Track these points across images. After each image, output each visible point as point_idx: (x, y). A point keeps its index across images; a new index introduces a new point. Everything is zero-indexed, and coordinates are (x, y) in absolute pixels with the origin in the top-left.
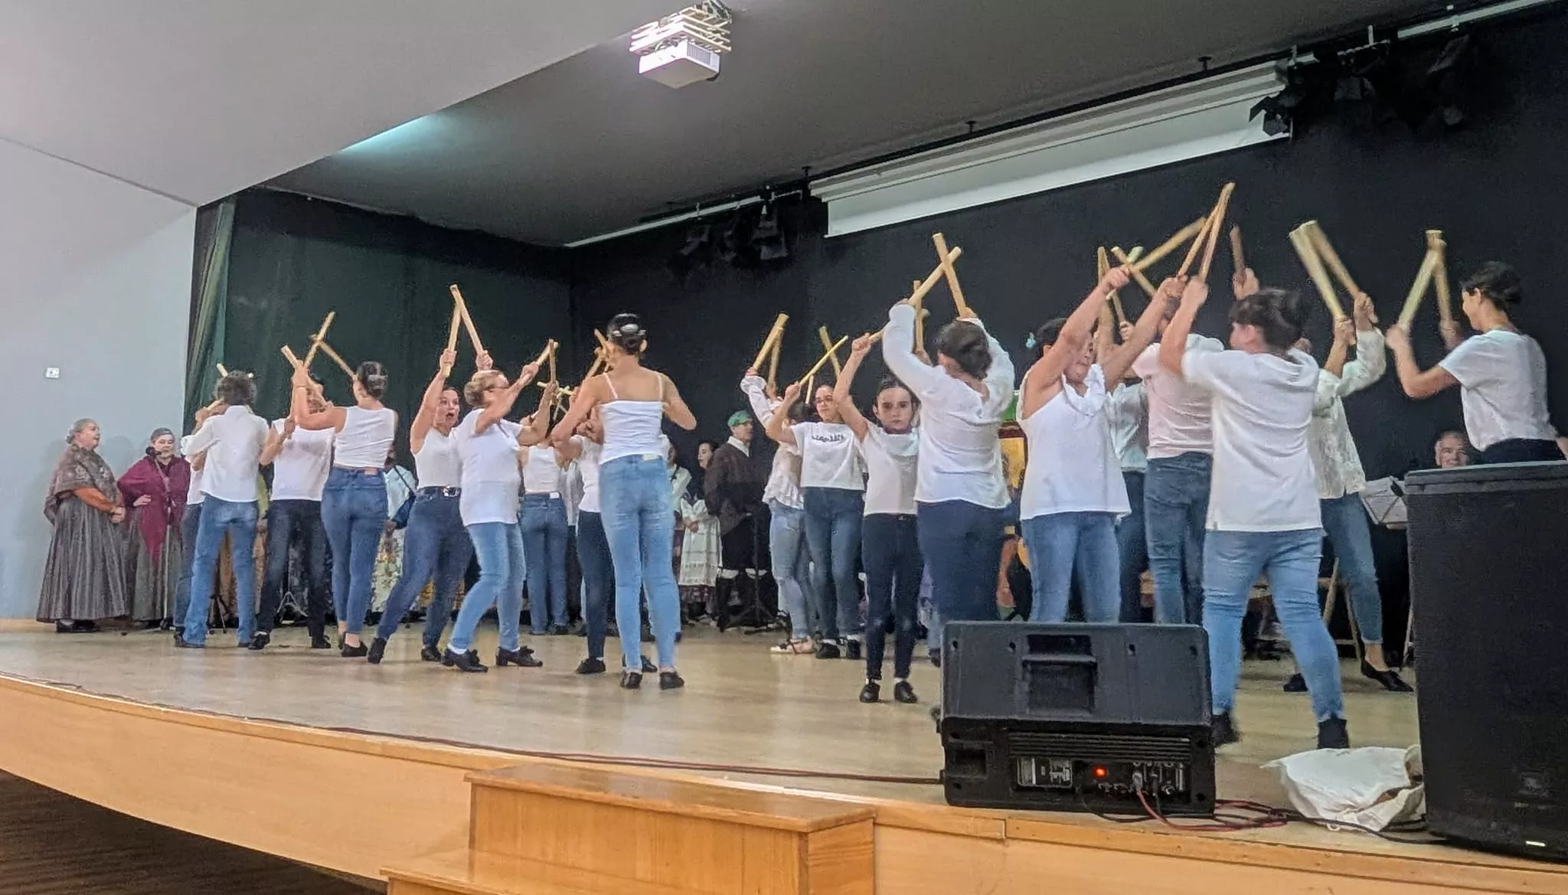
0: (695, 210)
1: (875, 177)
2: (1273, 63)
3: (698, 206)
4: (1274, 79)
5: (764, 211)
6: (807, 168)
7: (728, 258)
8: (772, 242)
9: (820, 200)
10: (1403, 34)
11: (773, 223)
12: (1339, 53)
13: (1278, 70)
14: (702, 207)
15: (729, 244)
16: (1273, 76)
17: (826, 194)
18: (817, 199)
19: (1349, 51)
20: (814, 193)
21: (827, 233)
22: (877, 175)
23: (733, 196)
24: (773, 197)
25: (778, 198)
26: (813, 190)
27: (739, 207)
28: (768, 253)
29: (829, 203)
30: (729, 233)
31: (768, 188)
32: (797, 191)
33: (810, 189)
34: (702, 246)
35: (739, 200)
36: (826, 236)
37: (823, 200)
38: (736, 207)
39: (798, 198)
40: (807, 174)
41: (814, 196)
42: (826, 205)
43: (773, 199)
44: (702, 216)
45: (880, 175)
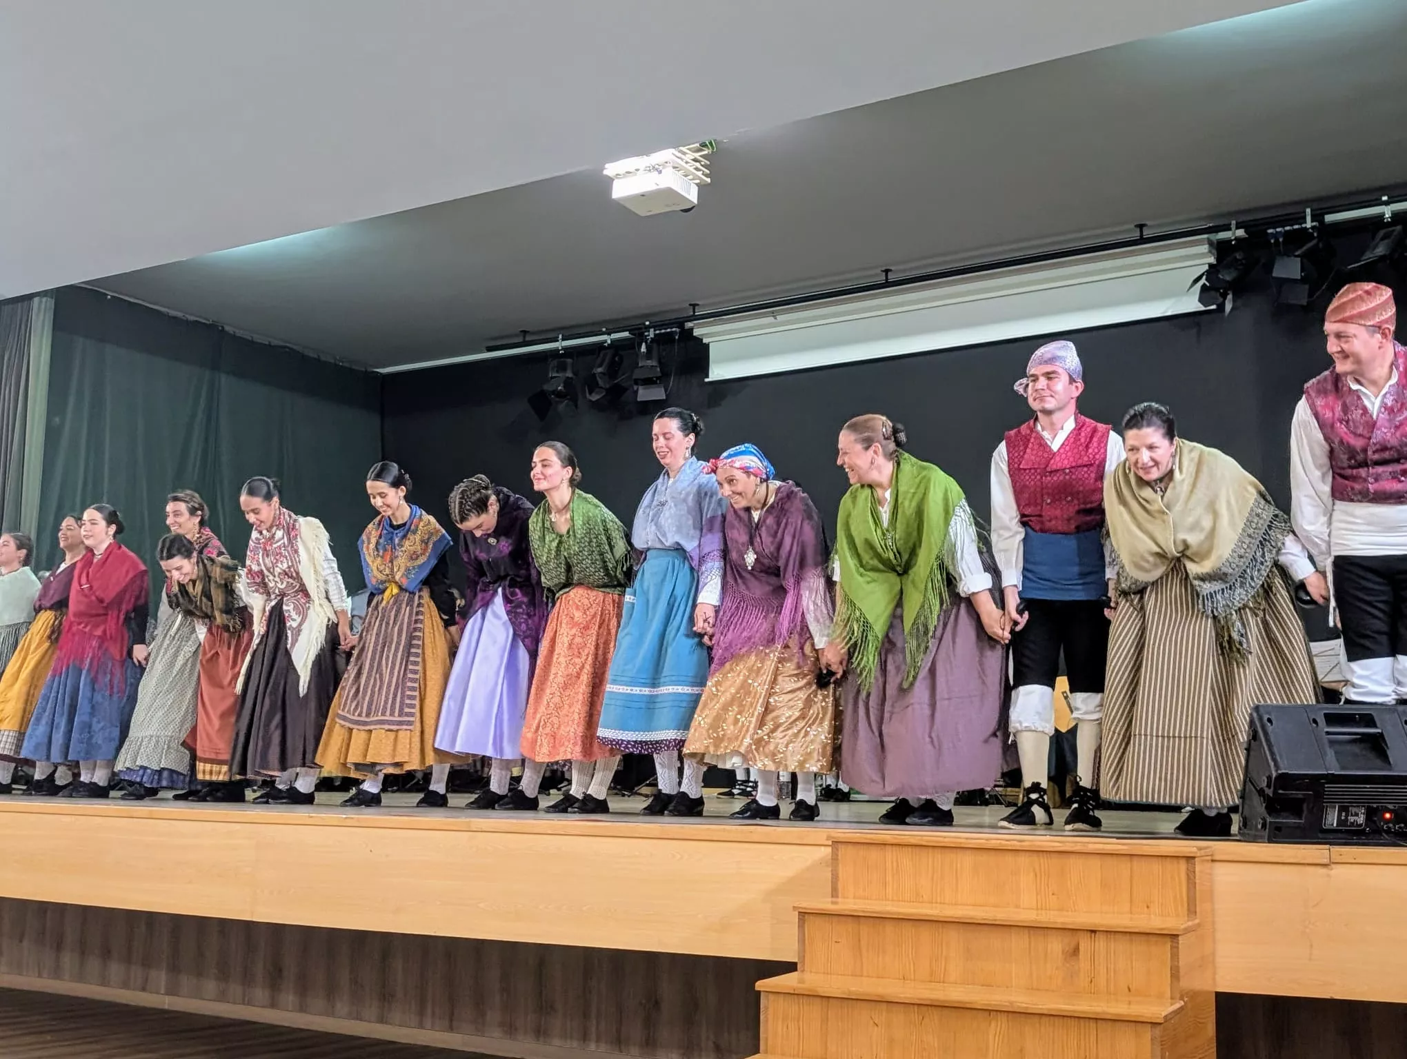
0: (556, 341)
1: (771, 319)
2: (1205, 236)
3: (561, 337)
4: (1207, 251)
5: (643, 349)
6: (694, 306)
7: (595, 397)
8: (648, 382)
9: (702, 340)
10: (1329, 218)
11: (649, 363)
12: (1270, 231)
13: (1210, 243)
14: (563, 339)
15: (601, 382)
16: (1205, 248)
17: (708, 335)
18: (698, 340)
19: (1278, 230)
20: (696, 333)
21: (707, 377)
22: (772, 318)
23: (604, 329)
24: (651, 334)
25: (655, 335)
26: (695, 330)
27: (609, 342)
28: (645, 394)
29: (711, 344)
30: (600, 370)
31: (647, 323)
32: (674, 329)
33: (691, 330)
34: (568, 382)
35: (609, 334)
36: (707, 380)
37: (705, 341)
38: (606, 341)
39: (677, 337)
40: (694, 312)
41: (695, 337)
42: (707, 346)
43: (652, 335)
44: (564, 349)
45: (776, 319)
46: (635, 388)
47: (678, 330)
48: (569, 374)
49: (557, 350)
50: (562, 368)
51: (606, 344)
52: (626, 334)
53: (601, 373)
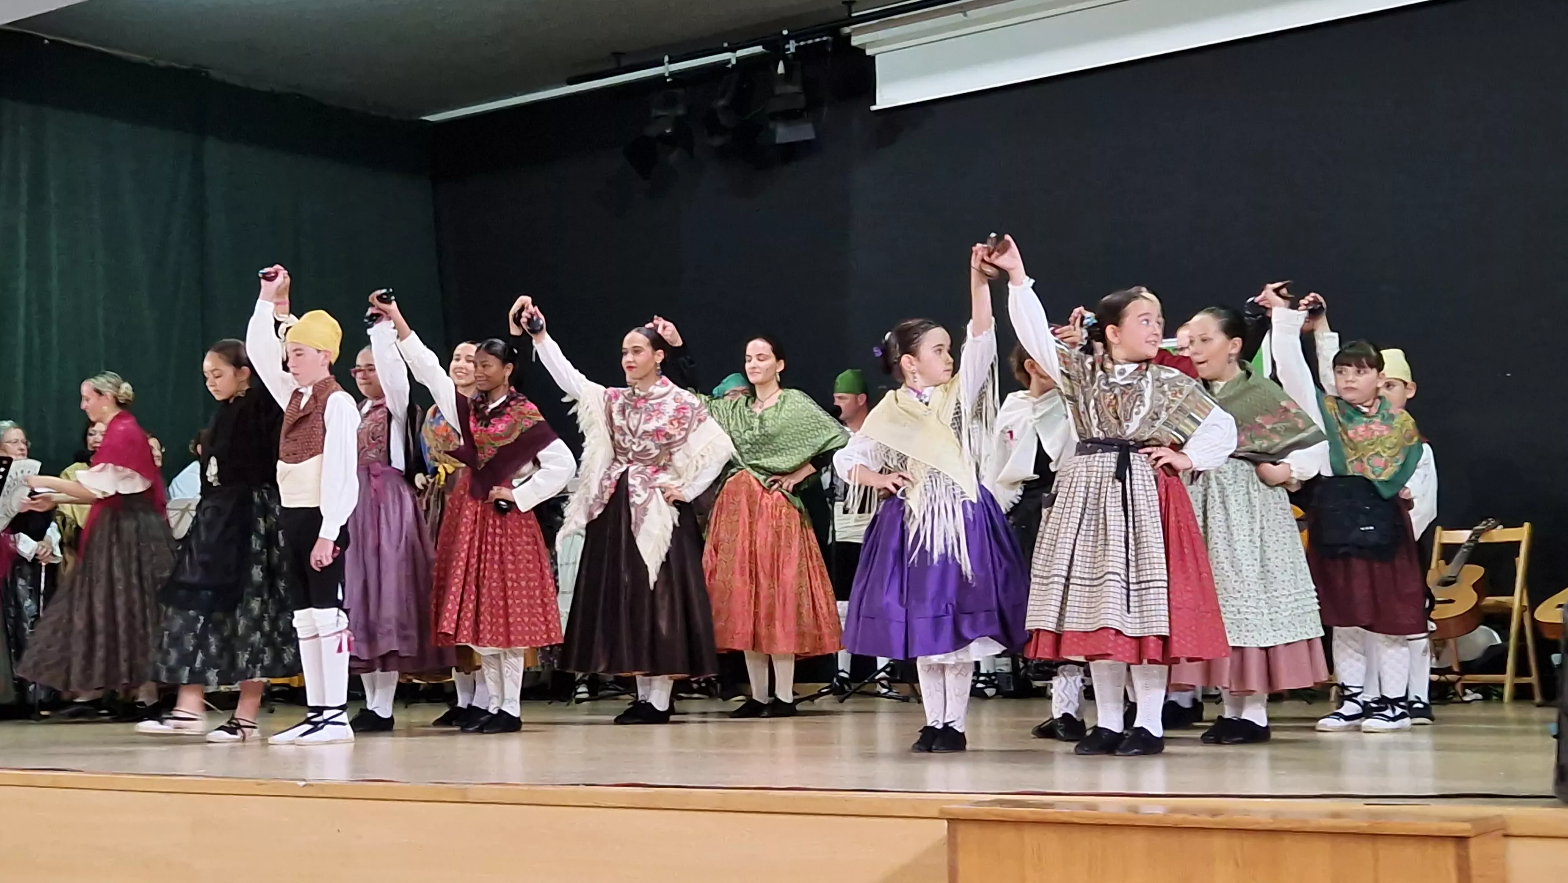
0: (662, 64)
1: (960, 17)
3: (666, 59)
5: (781, 69)
6: (850, 3)
7: (717, 141)
8: (790, 116)
9: (864, 51)
11: (791, 89)
14: (671, 62)
15: (723, 120)
17: (873, 44)
18: (860, 51)
20: (855, 41)
21: (874, 103)
22: (961, 15)
23: (726, 45)
24: (792, 46)
25: (797, 48)
26: (853, 38)
27: (734, 62)
28: (784, 134)
29: (877, 57)
30: (721, 103)
31: (785, 32)
32: (825, 38)
33: (849, 36)
34: (678, 122)
35: (734, 51)
36: (873, 108)
37: (869, 52)
38: (729, 61)
39: (830, 49)
40: (850, 13)
41: (855, 48)
42: (872, 58)
43: (793, 50)
44: (672, 74)
45: (965, 15)
46: (771, 125)
47: (830, 38)
48: (680, 112)
49: (662, 77)
50: (670, 102)
51: (730, 66)
52: (759, 49)
53: (725, 108)
